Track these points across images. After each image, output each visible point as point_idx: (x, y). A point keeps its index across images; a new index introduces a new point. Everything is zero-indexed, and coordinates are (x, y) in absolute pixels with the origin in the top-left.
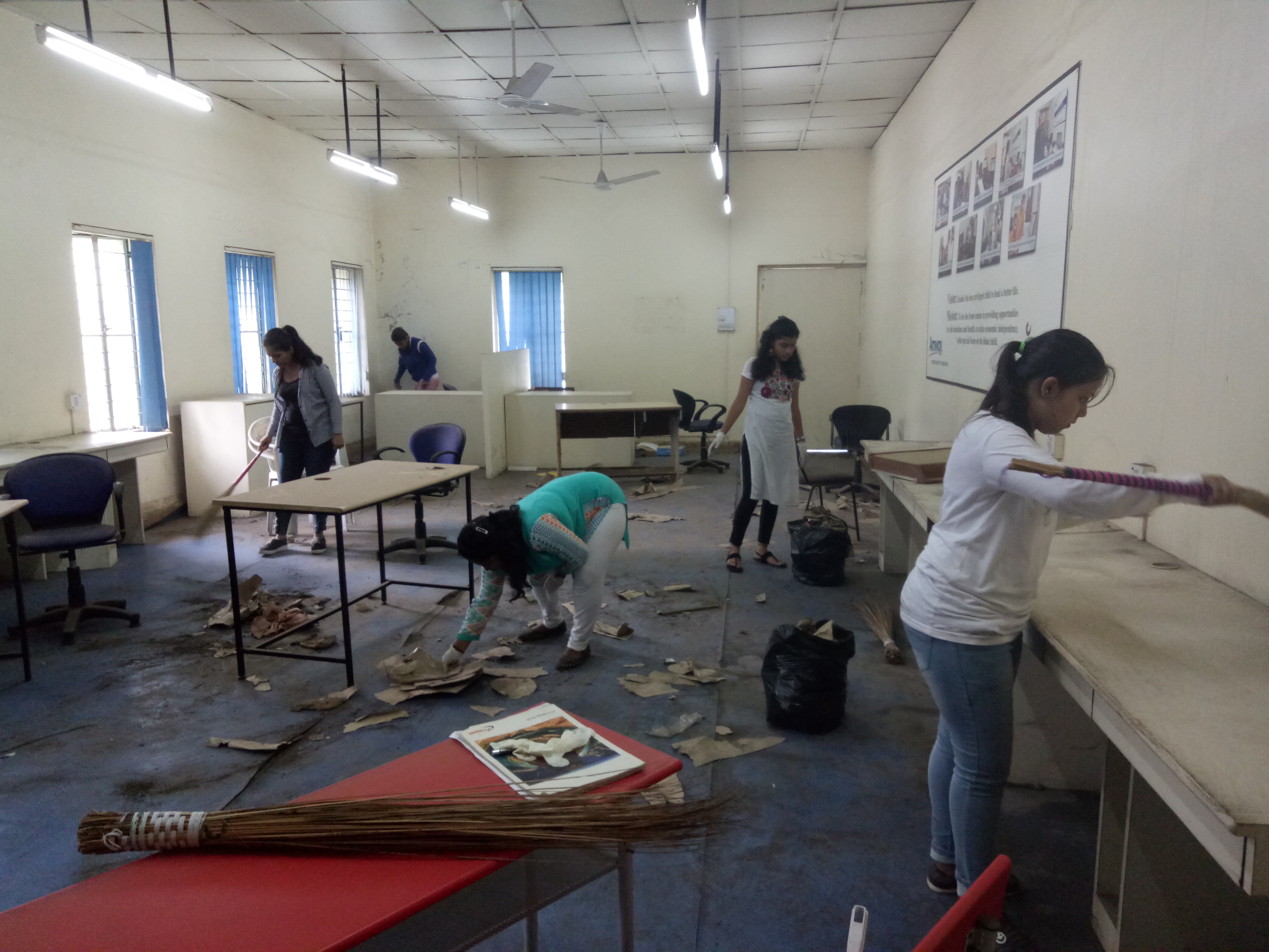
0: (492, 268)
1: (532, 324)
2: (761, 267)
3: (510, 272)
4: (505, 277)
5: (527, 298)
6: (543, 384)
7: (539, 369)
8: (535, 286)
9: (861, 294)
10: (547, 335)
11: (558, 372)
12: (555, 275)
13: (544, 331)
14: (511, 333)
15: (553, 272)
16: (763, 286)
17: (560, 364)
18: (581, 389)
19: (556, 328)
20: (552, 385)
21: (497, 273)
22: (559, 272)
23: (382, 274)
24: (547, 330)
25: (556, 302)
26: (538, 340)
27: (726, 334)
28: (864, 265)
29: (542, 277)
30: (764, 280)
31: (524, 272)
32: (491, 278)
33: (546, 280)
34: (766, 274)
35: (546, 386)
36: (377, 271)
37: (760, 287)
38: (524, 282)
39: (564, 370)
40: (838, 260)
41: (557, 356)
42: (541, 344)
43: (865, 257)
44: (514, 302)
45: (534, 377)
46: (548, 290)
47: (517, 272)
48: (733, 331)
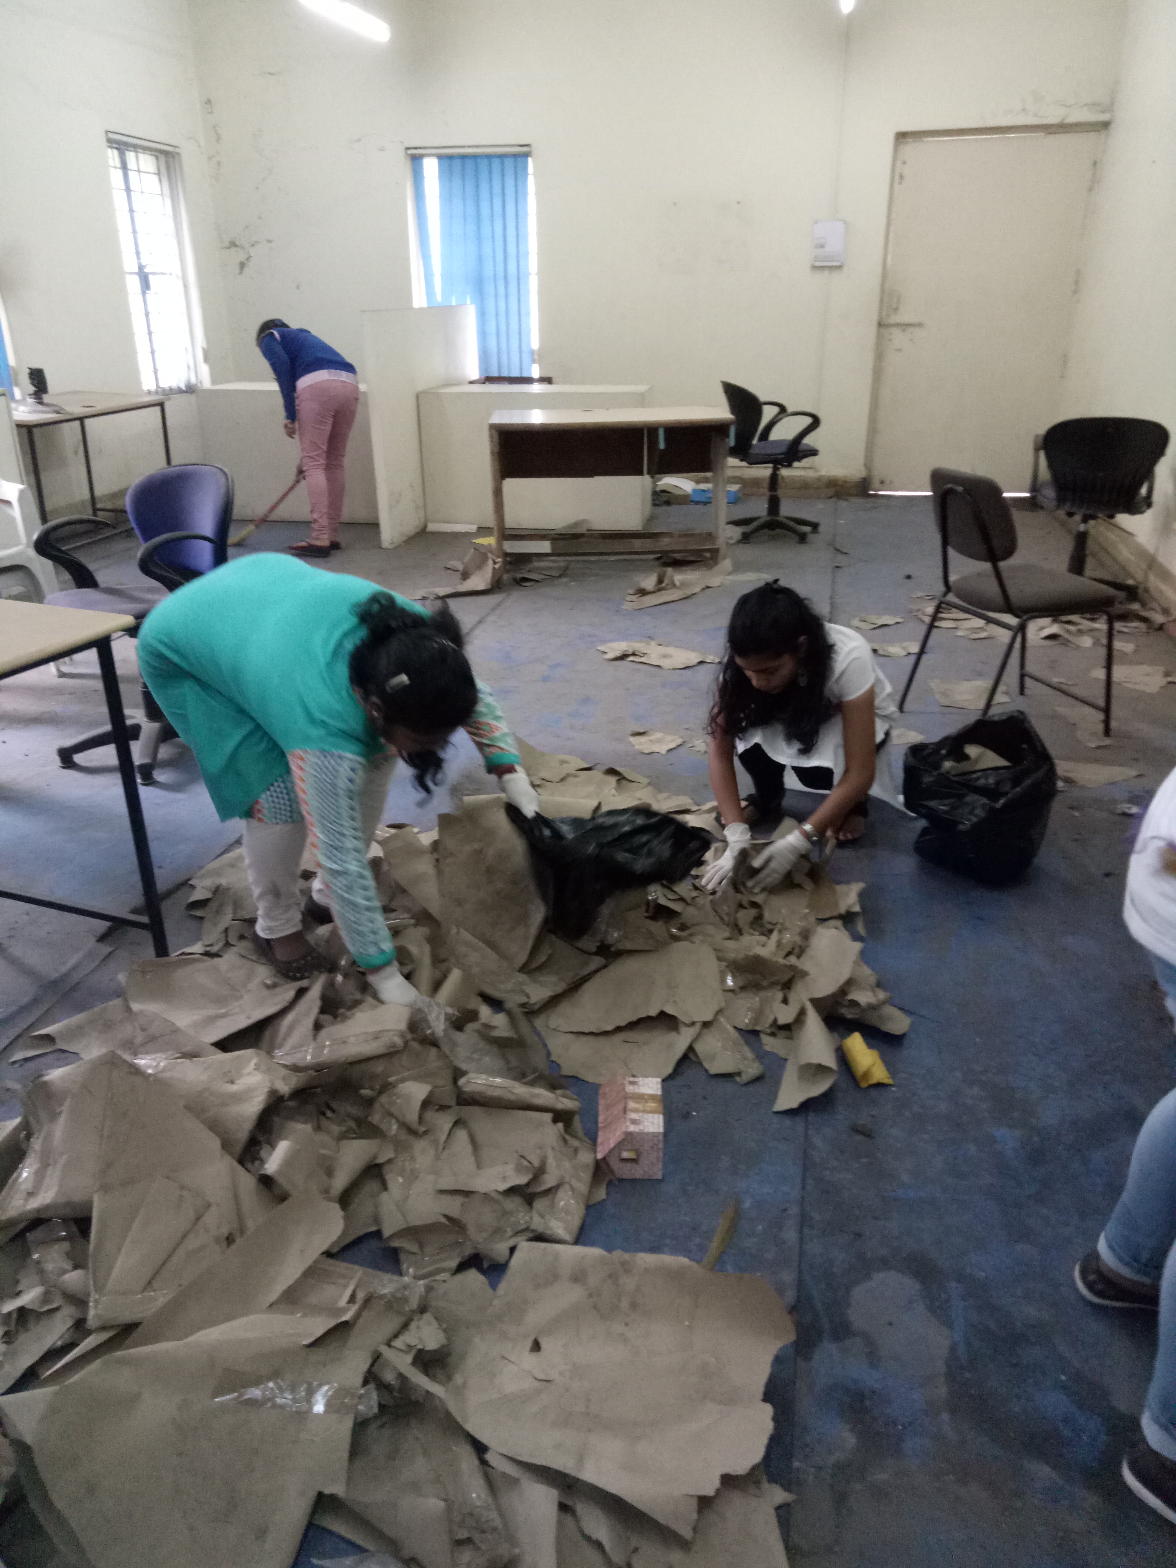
0: (408, 149)
1: (480, 258)
2: (902, 137)
3: (440, 157)
4: (431, 166)
5: (471, 210)
6: (499, 370)
7: (492, 343)
8: (484, 186)
9: (1090, 189)
10: (506, 277)
11: (525, 348)
12: (519, 160)
13: (501, 273)
14: (443, 276)
15: (515, 156)
16: (901, 177)
17: (529, 333)
18: (565, 382)
19: (521, 264)
20: (515, 374)
21: (416, 159)
22: (526, 155)
23: (219, 163)
24: (506, 270)
25: (519, 217)
26: (490, 289)
27: (826, 273)
28: (1105, 125)
29: (496, 163)
30: (904, 163)
31: (463, 157)
32: (404, 168)
33: (503, 170)
34: (910, 149)
35: (505, 374)
36: (210, 158)
37: (896, 177)
38: (463, 178)
39: (535, 344)
40: (1052, 116)
41: (523, 319)
42: (496, 296)
43: (1110, 108)
44: (447, 216)
45: (484, 356)
46: (507, 191)
47: (451, 157)
48: (839, 267)
